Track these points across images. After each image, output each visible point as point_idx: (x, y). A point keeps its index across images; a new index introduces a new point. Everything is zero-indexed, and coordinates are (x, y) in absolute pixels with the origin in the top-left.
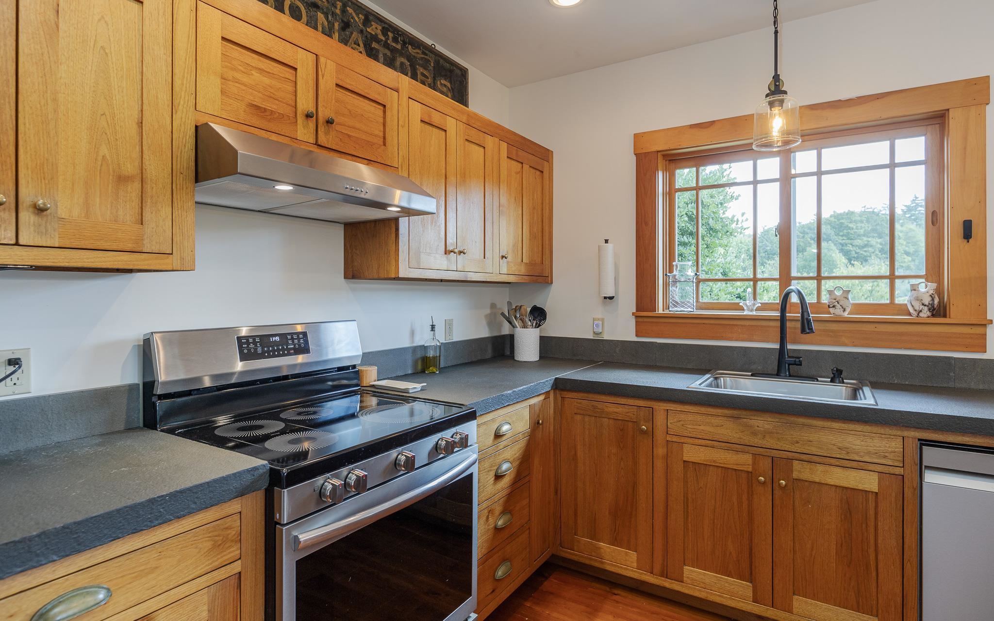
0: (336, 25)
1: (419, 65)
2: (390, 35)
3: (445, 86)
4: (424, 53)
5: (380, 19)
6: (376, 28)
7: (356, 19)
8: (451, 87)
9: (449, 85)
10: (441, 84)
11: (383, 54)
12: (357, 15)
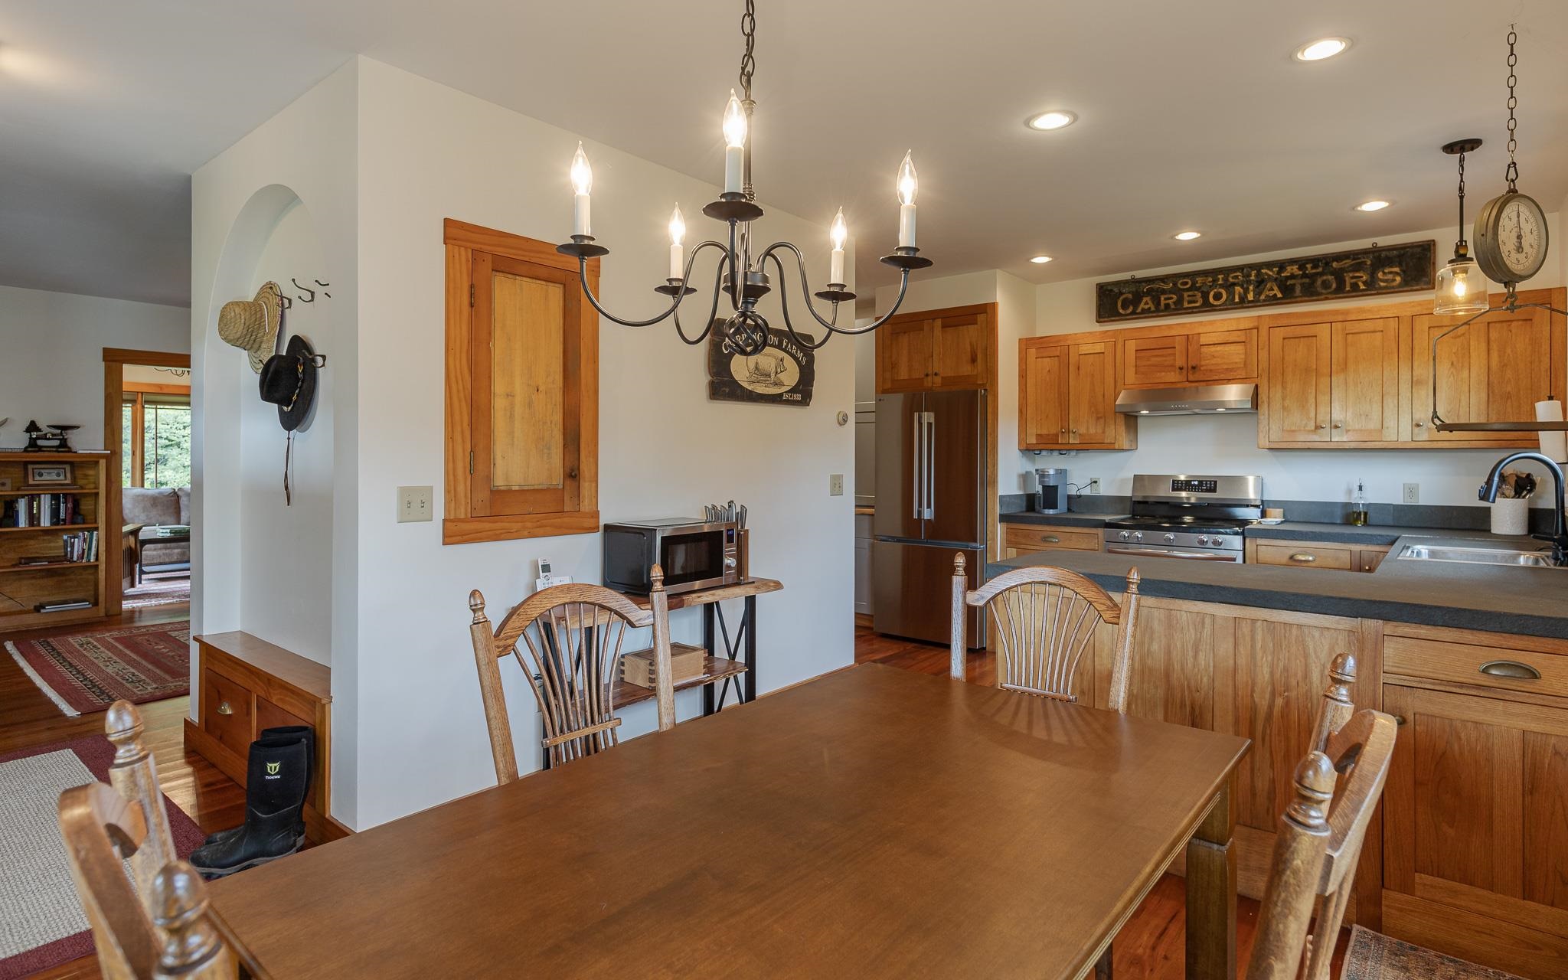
0: (1251, 288)
1: (1346, 272)
2: (1309, 266)
3: (1391, 273)
4: (1354, 259)
5: (1293, 261)
6: (1292, 269)
7: (1271, 273)
8: (1401, 270)
9: (1397, 269)
10: (1384, 273)
11: (1301, 284)
12: (1272, 270)
